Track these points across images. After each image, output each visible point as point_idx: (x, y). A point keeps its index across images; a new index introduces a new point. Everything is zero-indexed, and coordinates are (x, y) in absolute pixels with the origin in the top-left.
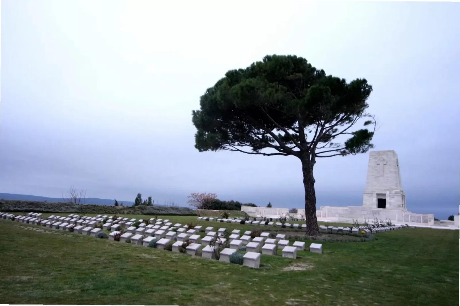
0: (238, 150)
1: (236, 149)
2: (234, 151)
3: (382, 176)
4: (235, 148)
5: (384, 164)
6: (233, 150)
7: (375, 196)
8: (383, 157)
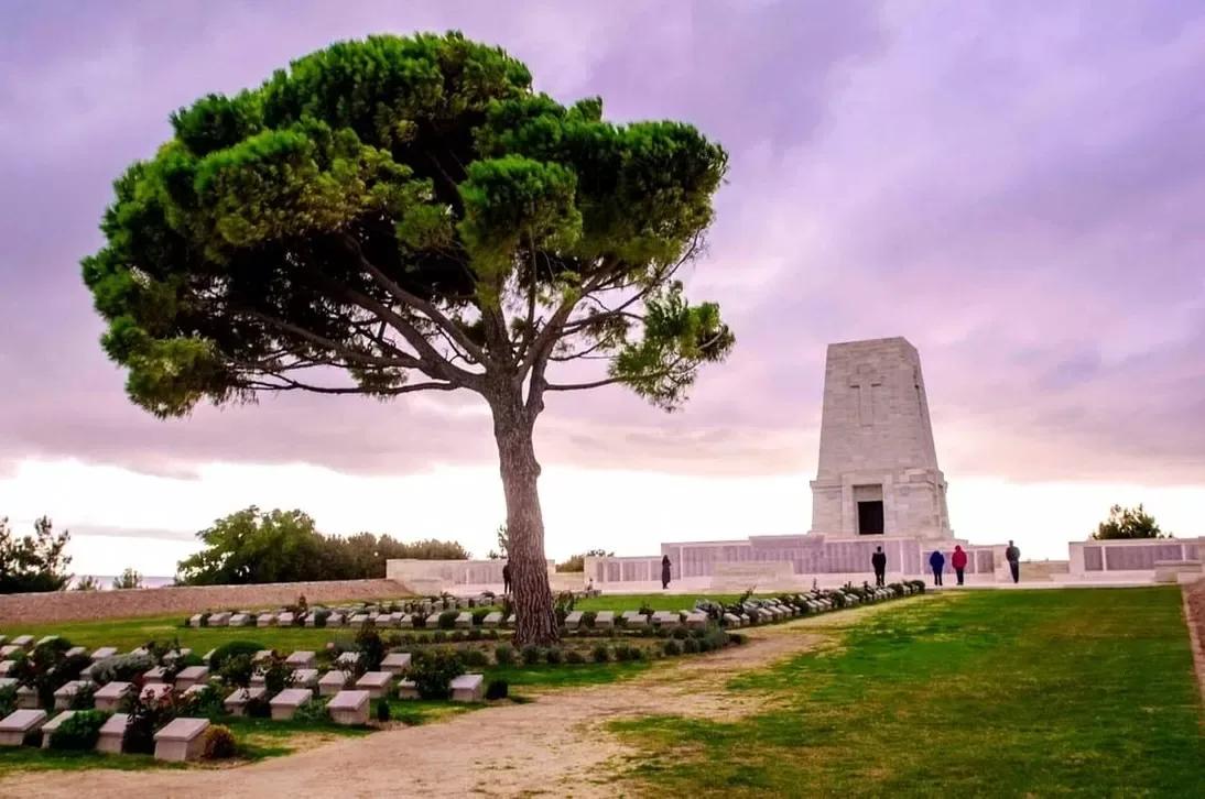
0: (295, 385)
1: (288, 381)
2: (283, 391)
3: (869, 426)
4: (284, 379)
5: (873, 385)
6: (277, 387)
7: (847, 492)
8: (869, 361)
